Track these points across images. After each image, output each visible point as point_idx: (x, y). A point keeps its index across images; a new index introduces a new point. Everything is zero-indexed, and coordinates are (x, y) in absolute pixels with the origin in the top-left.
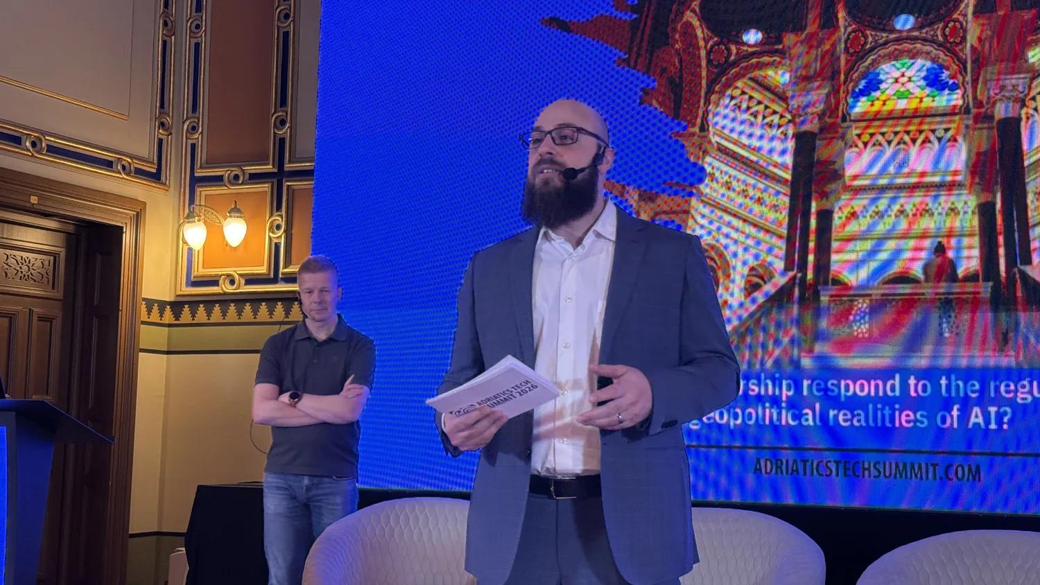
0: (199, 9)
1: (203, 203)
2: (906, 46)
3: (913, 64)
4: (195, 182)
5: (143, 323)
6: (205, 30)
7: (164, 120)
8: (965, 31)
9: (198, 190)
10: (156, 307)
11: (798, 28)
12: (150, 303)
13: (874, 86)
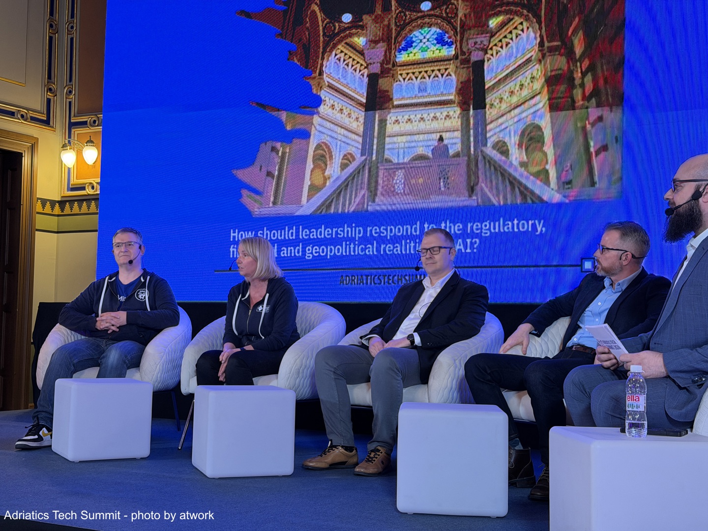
0: (72, 17)
1: (76, 139)
2: (427, 20)
3: (430, 31)
4: (72, 125)
5: (38, 213)
6: (76, 29)
7: (50, 87)
8: (457, 9)
9: (73, 130)
10: (48, 204)
11: (371, 12)
12: (44, 202)
13: (409, 45)
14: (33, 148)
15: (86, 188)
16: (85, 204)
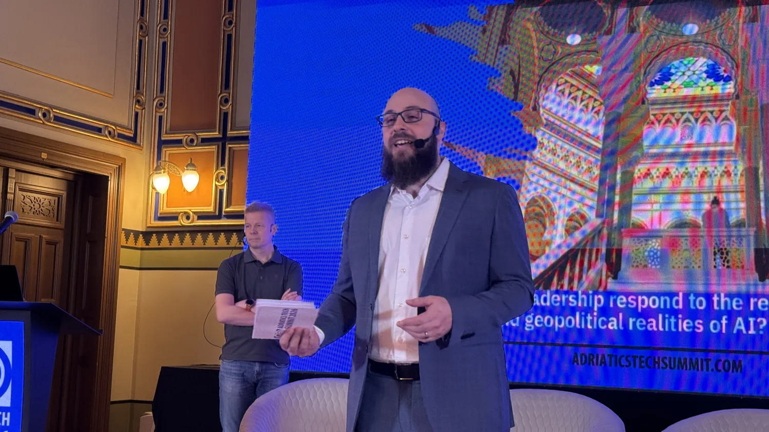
0: (166, 17)
1: (167, 159)
2: (692, 47)
3: (696, 61)
4: (162, 143)
5: (123, 247)
6: (170, 32)
7: (139, 98)
8: (737, 36)
9: (164, 150)
10: (132, 235)
12: (128, 233)
13: (666, 77)
14: (120, 170)
15: (180, 218)
16: (177, 236)
